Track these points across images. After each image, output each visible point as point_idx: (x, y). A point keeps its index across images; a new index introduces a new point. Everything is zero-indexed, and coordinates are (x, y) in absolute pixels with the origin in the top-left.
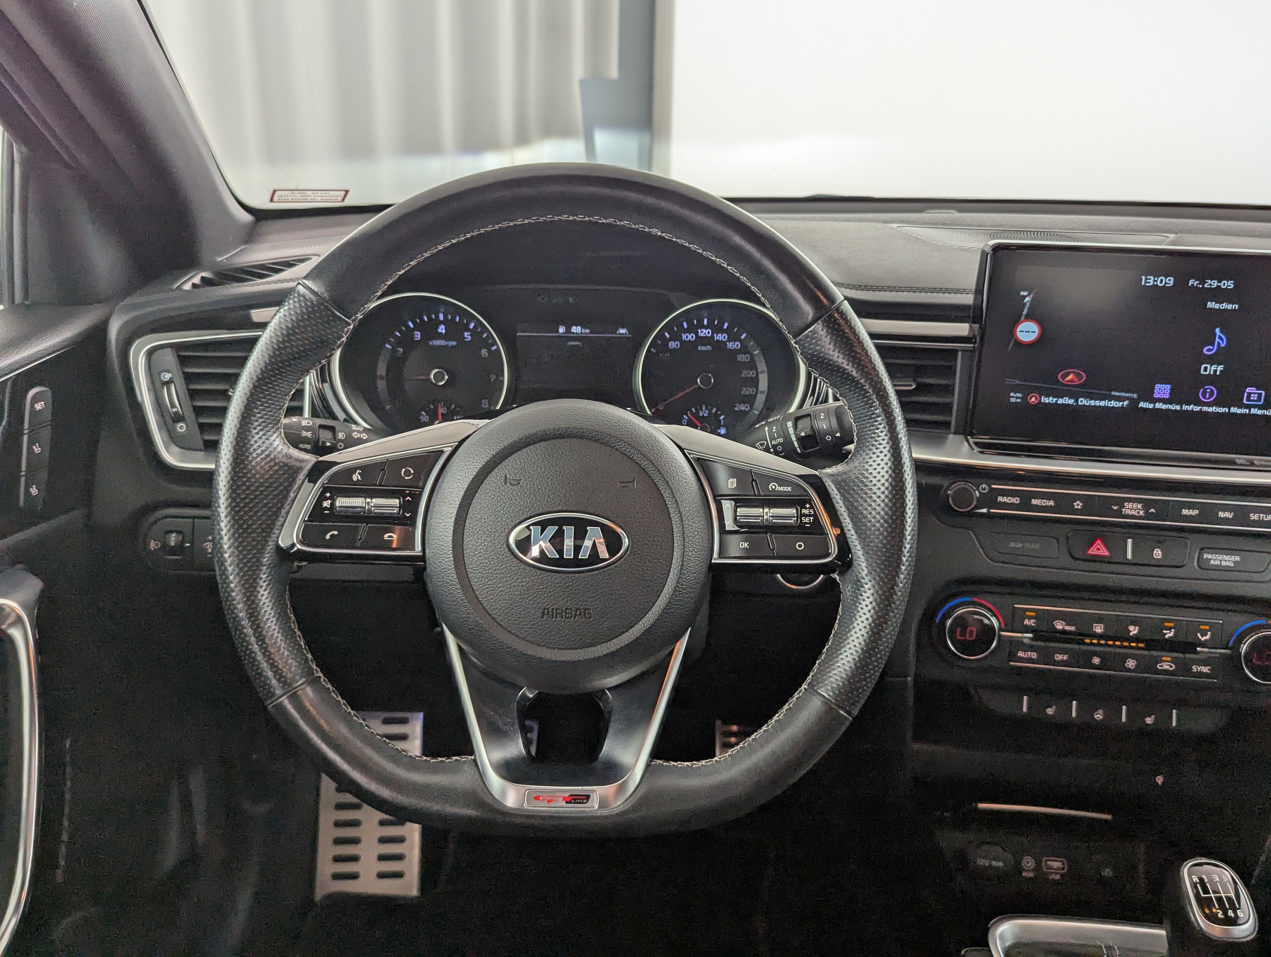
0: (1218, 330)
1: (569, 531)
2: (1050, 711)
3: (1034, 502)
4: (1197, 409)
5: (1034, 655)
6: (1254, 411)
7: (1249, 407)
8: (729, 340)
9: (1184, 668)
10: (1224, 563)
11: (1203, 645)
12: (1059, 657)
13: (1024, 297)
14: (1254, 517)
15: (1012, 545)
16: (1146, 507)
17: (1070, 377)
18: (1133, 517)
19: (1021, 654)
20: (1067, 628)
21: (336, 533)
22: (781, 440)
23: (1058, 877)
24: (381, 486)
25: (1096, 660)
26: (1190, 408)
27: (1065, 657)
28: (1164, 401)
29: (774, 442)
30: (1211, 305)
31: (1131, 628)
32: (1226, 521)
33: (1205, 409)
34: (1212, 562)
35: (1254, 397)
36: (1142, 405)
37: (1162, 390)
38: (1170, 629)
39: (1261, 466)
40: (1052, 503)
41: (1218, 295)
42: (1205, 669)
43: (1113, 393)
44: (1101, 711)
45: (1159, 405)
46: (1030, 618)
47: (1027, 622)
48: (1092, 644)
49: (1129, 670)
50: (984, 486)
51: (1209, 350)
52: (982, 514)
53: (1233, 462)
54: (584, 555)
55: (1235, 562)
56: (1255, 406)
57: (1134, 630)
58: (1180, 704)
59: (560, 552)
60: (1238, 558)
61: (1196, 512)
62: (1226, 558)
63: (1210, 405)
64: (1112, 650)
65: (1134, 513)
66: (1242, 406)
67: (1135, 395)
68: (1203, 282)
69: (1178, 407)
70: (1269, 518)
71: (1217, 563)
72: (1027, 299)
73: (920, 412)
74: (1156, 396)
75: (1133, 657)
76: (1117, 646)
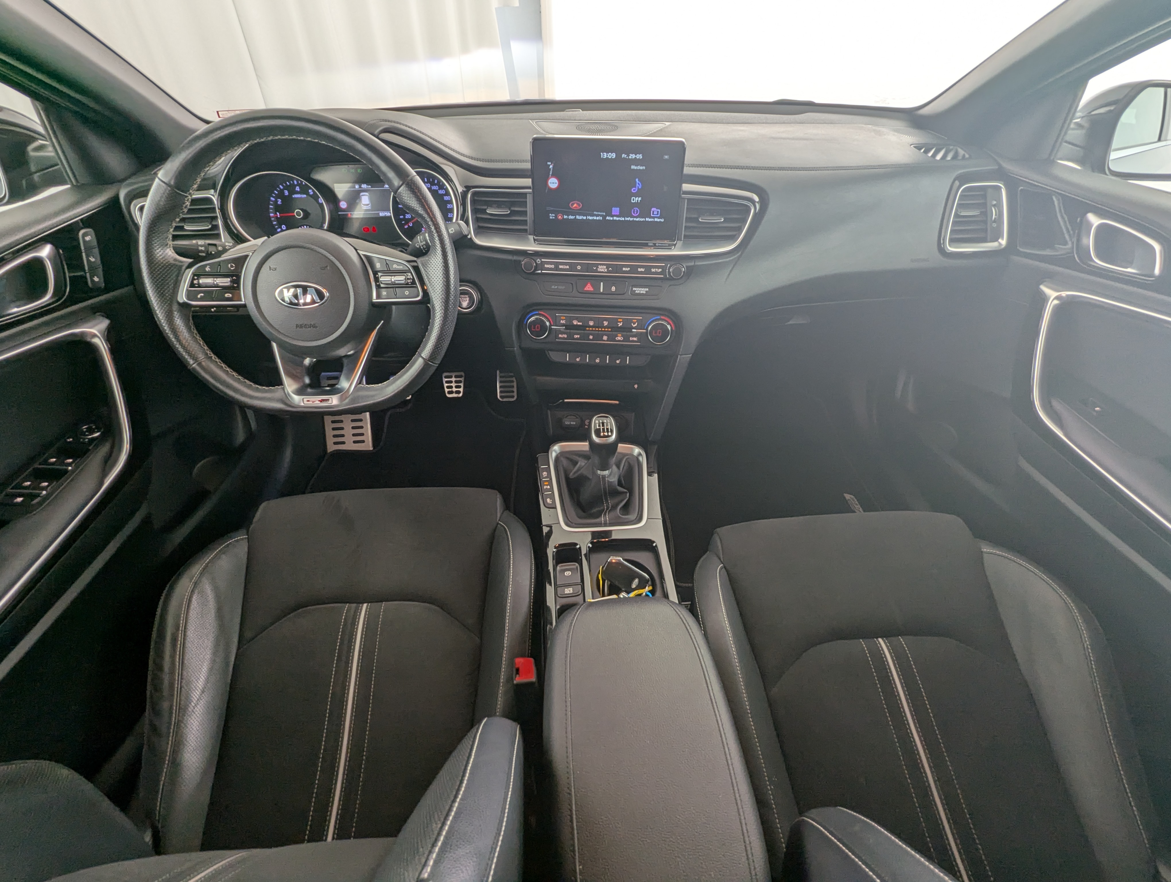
0: (637, 180)
1: (300, 291)
2: (578, 360)
3: (561, 267)
4: (631, 219)
5: (565, 336)
6: (656, 220)
7: (654, 218)
8: (439, 189)
9: (626, 339)
10: (641, 292)
11: (634, 328)
12: (576, 336)
13: (550, 165)
14: (653, 270)
15: (553, 287)
16: (607, 268)
17: (575, 205)
18: (602, 272)
19: (560, 336)
20: (578, 323)
22: (424, 243)
24: (220, 272)
25: (591, 337)
26: (628, 219)
27: (579, 336)
28: (617, 216)
29: (422, 244)
30: (633, 167)
31: (605, 322)
32: (641, 273)
33: (635, 219)
34: (636, 292)
35: (655, 213)
36: (608, 218)
37: (616, 210)
38: (620, 322)
39: (659, 246)
40: (568, 267)
41: (636, 162)
42: (635, 339)
43: (595, 213)
44: (598, 359)
45: (615, 218)
46: (563, 320)
47: (562, 322)
48: (589, 330)
49: (604, 341)
50: (539, 260)
51: (634, 190)
52: (539, 273)
53: (647, 245)
55: (646, 291)
56: (656, 217)
57: (606, 323)
58: (629, 354)
60: (647, 289)
61: (629, 269)
62: (642, 289)
63: (636, 217)
64: (597, 332)
65: (603, 270)
66: (651, 217)
67: (604, 214)
68: (628, 156)
69: (623, 219)
70: (660, 270)
71: (639, 292)
72: (551, 166)
73: (514, 225)
74: (613, 213)
75: (606, 335)
76: (599, 331)
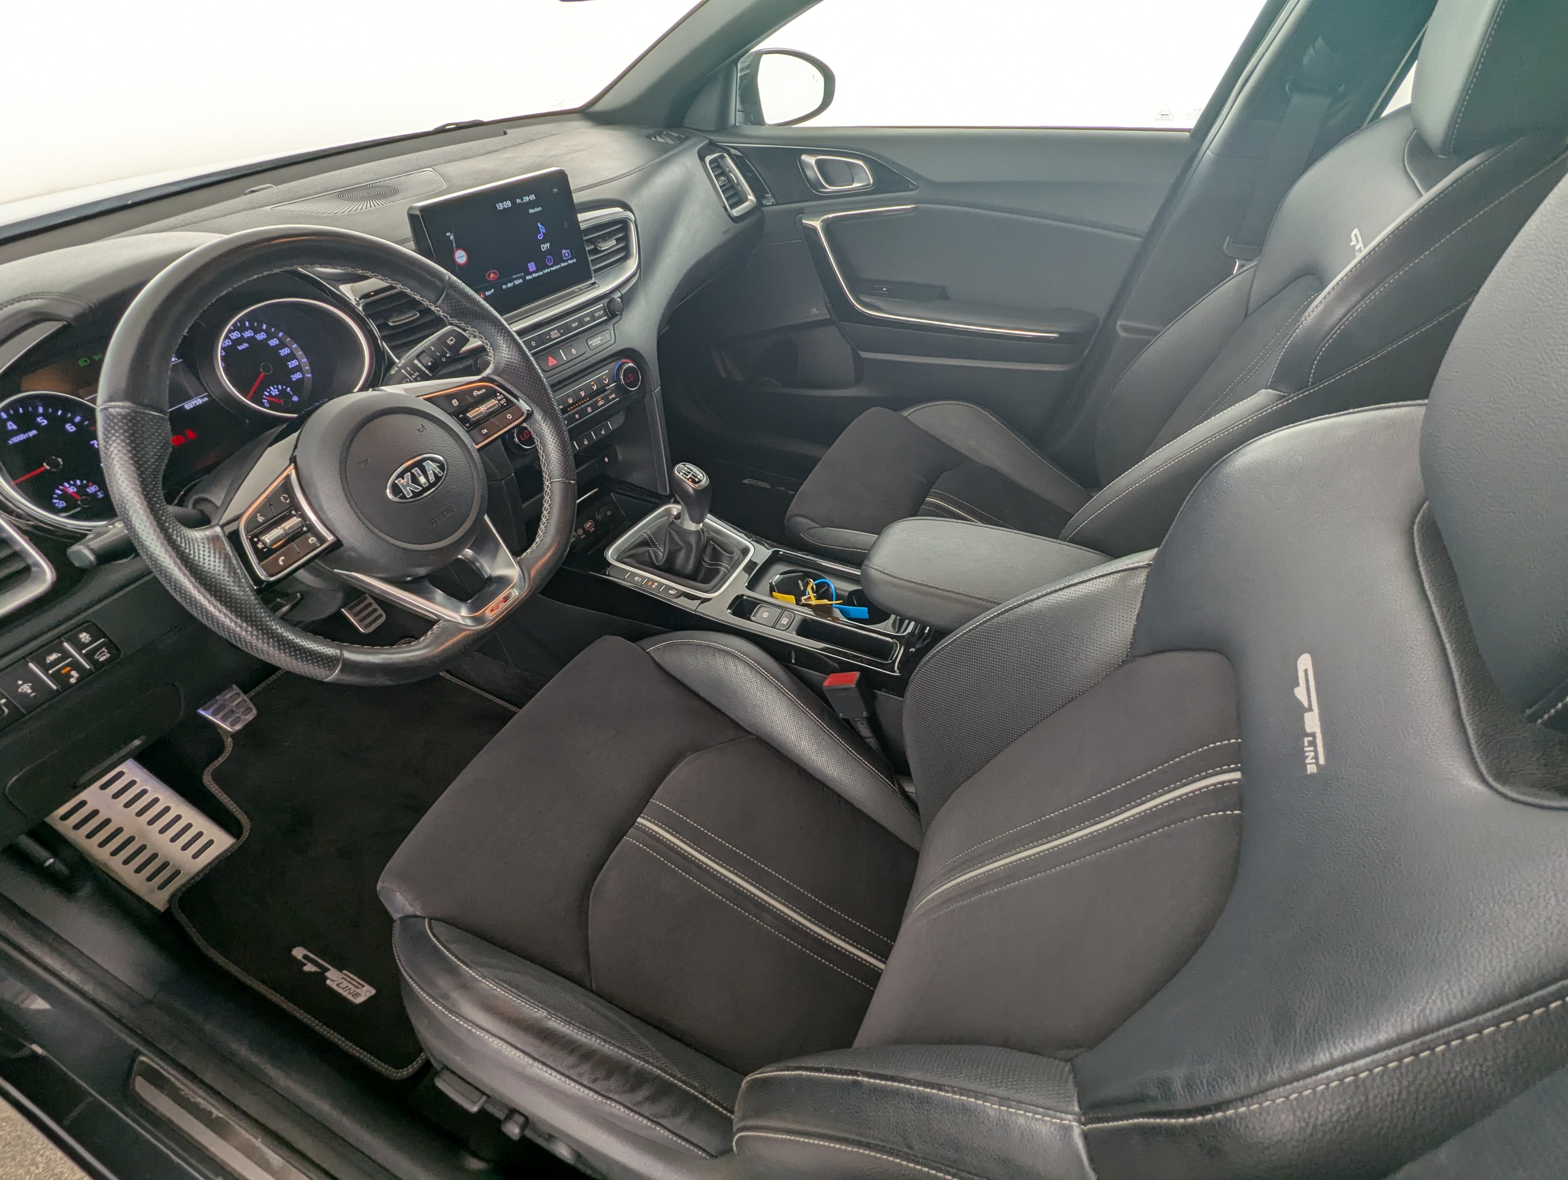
0: (539, 224)
1: (416, 471)
4: (549, 270)
6: (570, 262)
7: (567, 261)
9: (607, 400)
10: (597, 343)
11: (607, 385)
13: (450, 236)
14: (597, 315)
16: (559, 331)
17: (492, 275)
18: (557, 338)
21: (283, 558)
23: (592, 530)
25: (578, 416)
26: (546, 271)
28: (535, 272)
30: (531, 211)
31: (581, 393)
32: (589, 322)
33: (552, 269)
34: (593, 344)
35: (567, 255)
36: (528, 278)
37: (532, 266)
38: (593, 385)
39: (585, 289)
41: (531, 204)
42: (613, 396)
43: (514, 276)
44: (585, 440)
45: (535, 275)
48: (571, 410)
49: (590, 413)
51: (540, 237)
53: (573, 292)
54: (432, 478)
55: (600, 340)
56: (569, 259)
57: (583, 394)
58: (609, 417)
59: (421, 485)
60: (600, 338)
61: (577, 324)
62: (596, 340)
63: (552, 266)
64: (579, 408)
65: (556, 336)
66: (564, 261)
67: (523, 274)
68: (522, 200)
69: (541, 273)
70: (602, 313)
72: (452, 237)
74: (531, 270)
75: (588, 406)
76: (579, 405)
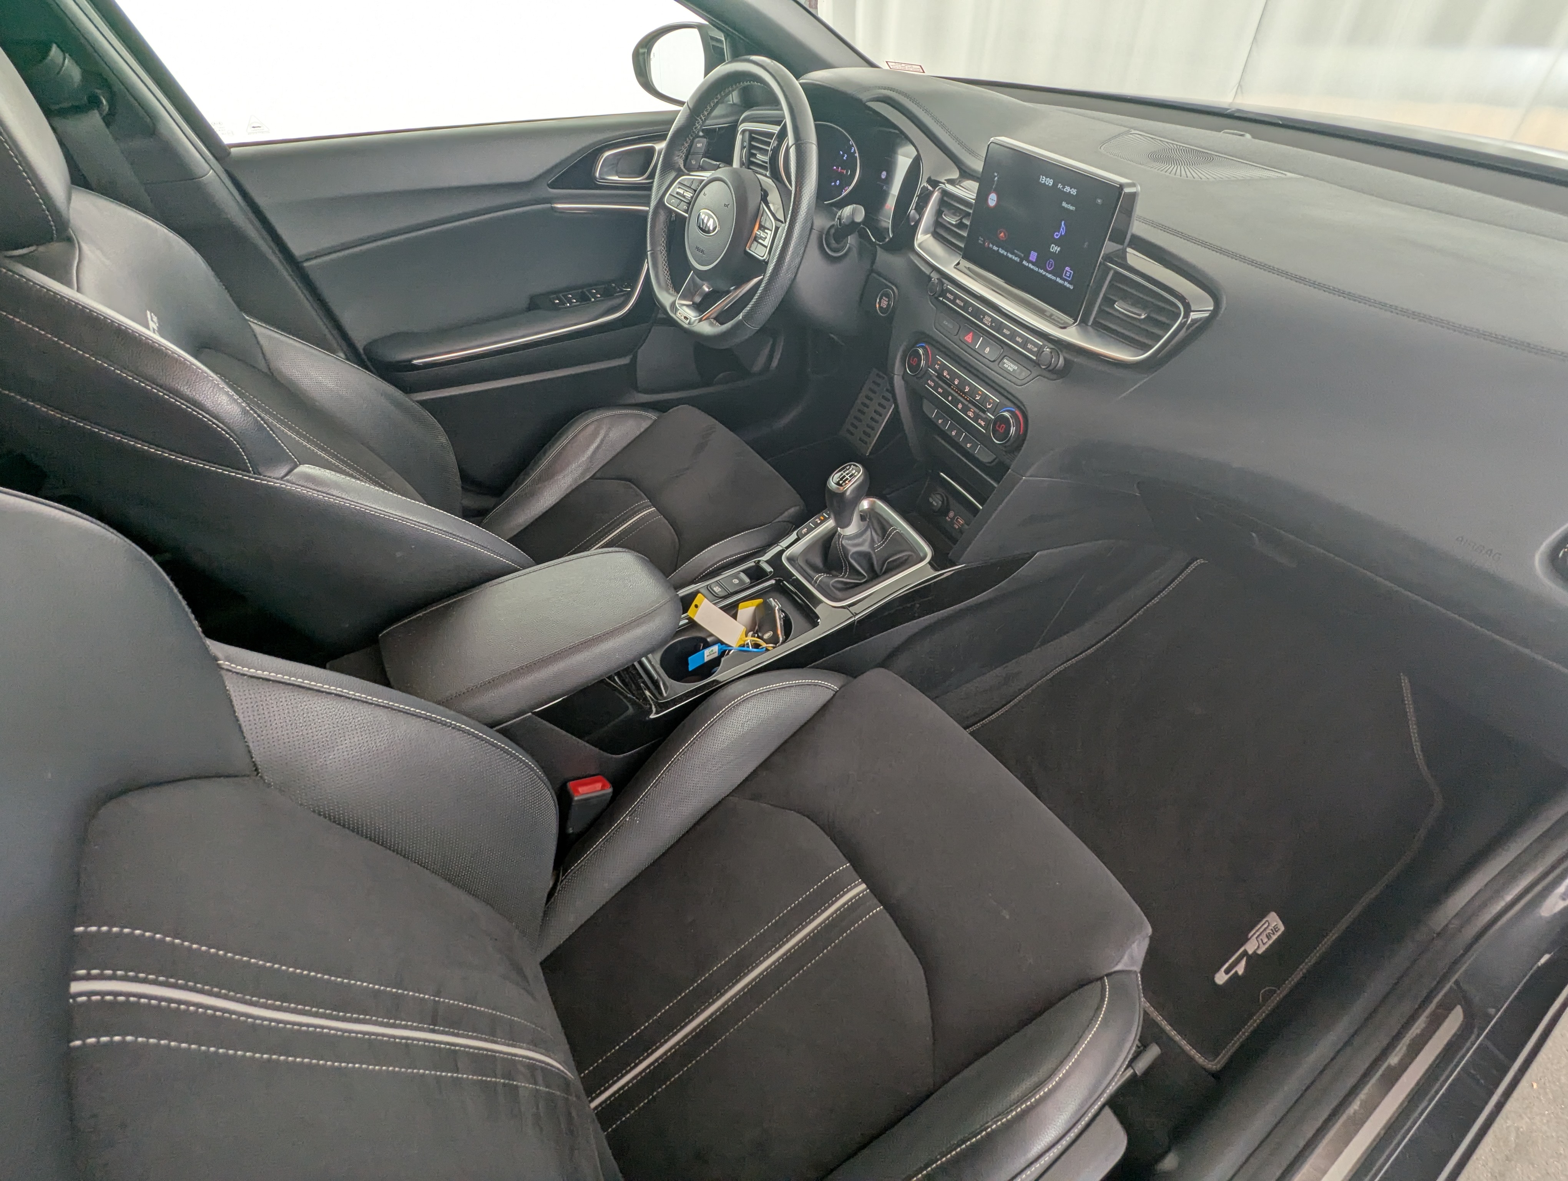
0: (1063, 222)
2: (941, 422)
3: (957, 301)
4: (1044, 273)
5: (933, 384)
6: (1066, 284)
7: (1065, 280)
9: (976, 419)
10: (1009, 368)
11: (987, 410)
12: (939, 390)
14: (1030, 346)
15: (945, 323)
16: (992, 322)
17: (1002, 234)
18: (986, 325)
19: (930, 382)
20: (948, 376)
23: (957, 527)
24: (689, 187)
25: (950, 398)
26: (1041, 271)
27: (942, 391)
28: (1033, 264)
30: (1064, 204)
31: (967, 387)
32: (1018, 344)
33: (1047, 274)
34: (1005, 365)
35: (1068, 274)
36: (1024, 262)
37: (1034, 256)
38: (979, 395)
40: (962, 304)
41: (1068, 197)
42: (983, 423)
43: (1016, 251)
44: (955, 432)
45: (1030, 265)
46: (938, 365)
47: (936, 366)
48: (952, 389)
49: (958, 410)
50: (946, 285)
51: (1057, 235)
52: (941, 300)
55: (1014, 370)
57: (967, 389)
60: (1016, 368)
61: (1009, 333)
62: (1012, 365)
63: (1050, 272)
64: (957, 395)
65: (986, 322)
66: (1062, 278)
67: (1023, 255)
68: (1064, 188)
69: (1036, 269)
70: (1035, 349)
71: (1007, 366)
72: (996, 178)
73: (954, 237)
74: (1030, 258)
75: (962, 403)
76: (959, 394)
